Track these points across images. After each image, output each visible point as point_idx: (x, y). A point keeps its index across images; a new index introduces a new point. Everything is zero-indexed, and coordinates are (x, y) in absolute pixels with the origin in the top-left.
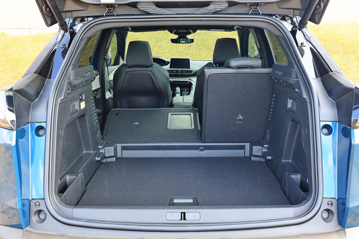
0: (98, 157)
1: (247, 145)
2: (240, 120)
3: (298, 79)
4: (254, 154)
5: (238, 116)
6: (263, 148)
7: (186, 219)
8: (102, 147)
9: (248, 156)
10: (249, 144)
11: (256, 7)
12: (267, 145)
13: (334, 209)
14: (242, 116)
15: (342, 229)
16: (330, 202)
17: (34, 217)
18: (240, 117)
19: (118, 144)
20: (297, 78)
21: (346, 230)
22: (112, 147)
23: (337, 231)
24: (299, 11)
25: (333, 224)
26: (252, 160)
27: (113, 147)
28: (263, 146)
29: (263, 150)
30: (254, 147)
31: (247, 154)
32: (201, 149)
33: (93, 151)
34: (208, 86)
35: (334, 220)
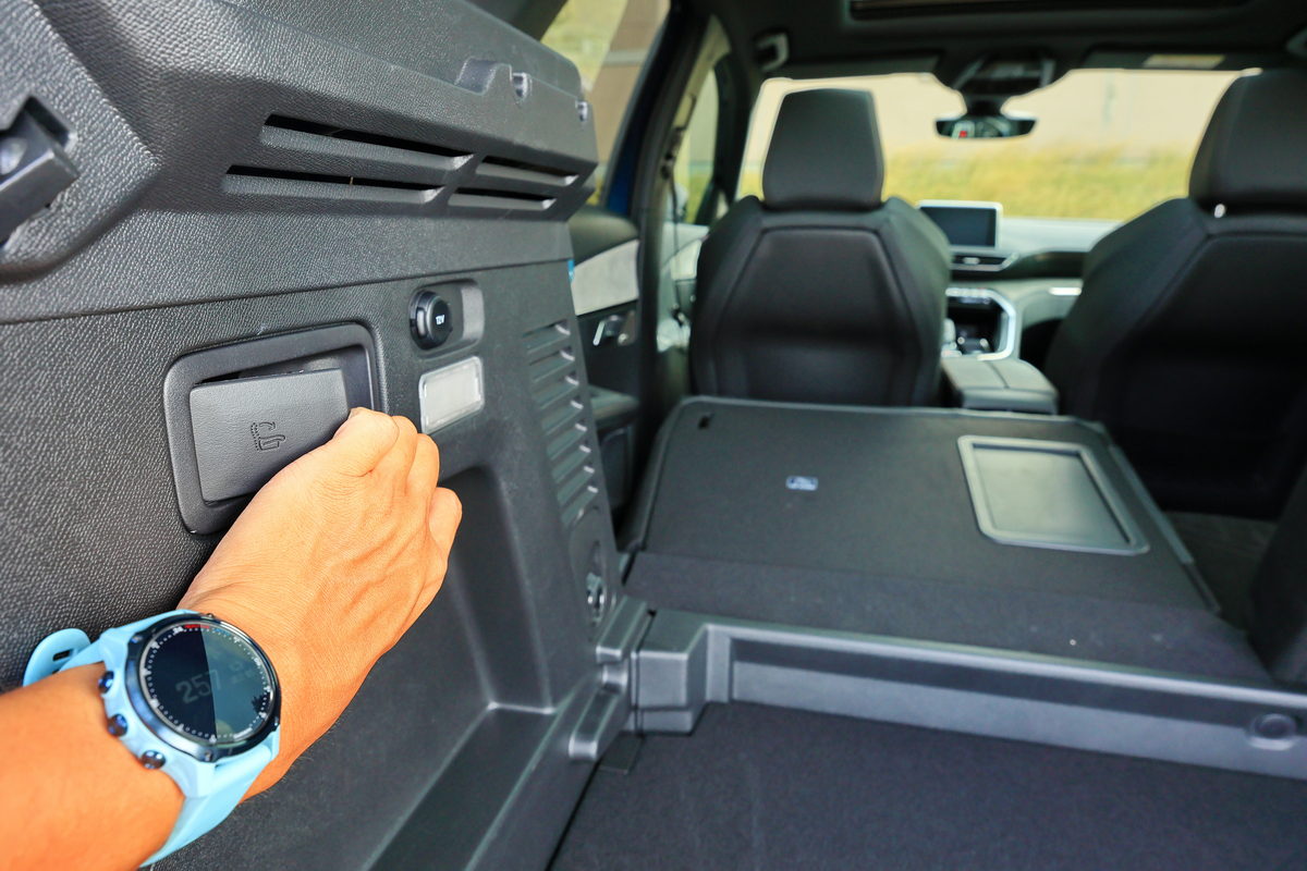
0: (587, 733)
8: (618, 653)
19: (711, 628)
22: (680, 649)
27: (683, 657)
33: (555, 702)
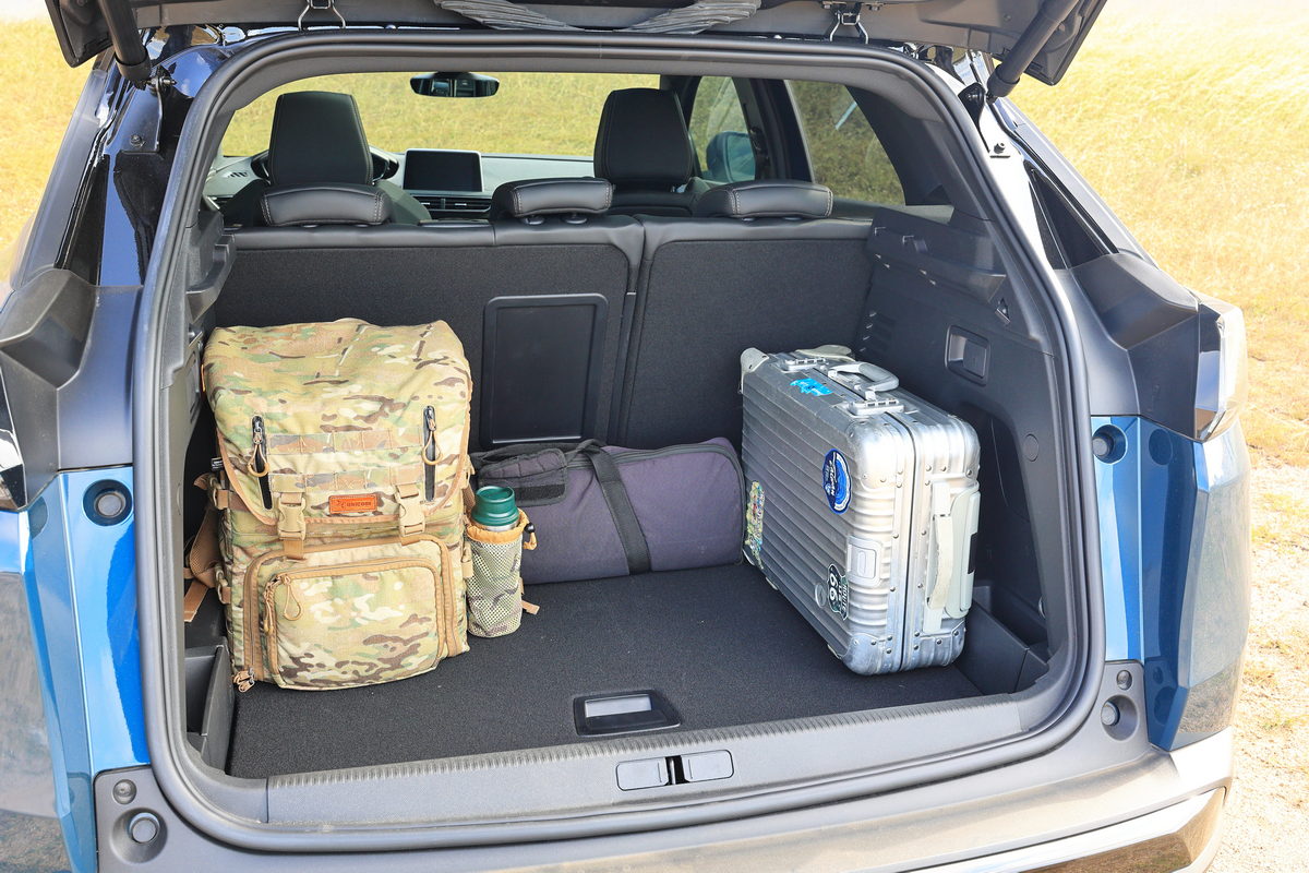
3: (1004, 272)
7: (687, 777)
11: (851, 14)
13: (1134, 693)
15: (1164, 755)
16: (1123, 674)
17: (115, 836)
20: (999, 268)
21: (1173, 755)
23: (1148, 764)
24: (987, 35)
25: (1135, 744)
34: (651, 284)
35: (1137, 728)
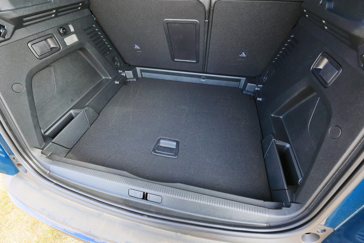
0: (117, 81)
1: (243, 79)
2: (243, 58)
4: (246, 89)
5: (242, 53)
6: (257, 86)
7: (148, 199)
8: (122, 71)
9: (242, 88)
10: (245, 78)
12: (262, 86)
13: (322, 235)
14: (246, 54)
18: (244, 55)
19: (137, 68)
26: (244, 93)
28: (257, 85)
29: (256, 89)
30: (248, 84)
31: (241, 86)
32: (203, 77)
33: (111, 77)
34: (214, 17)
